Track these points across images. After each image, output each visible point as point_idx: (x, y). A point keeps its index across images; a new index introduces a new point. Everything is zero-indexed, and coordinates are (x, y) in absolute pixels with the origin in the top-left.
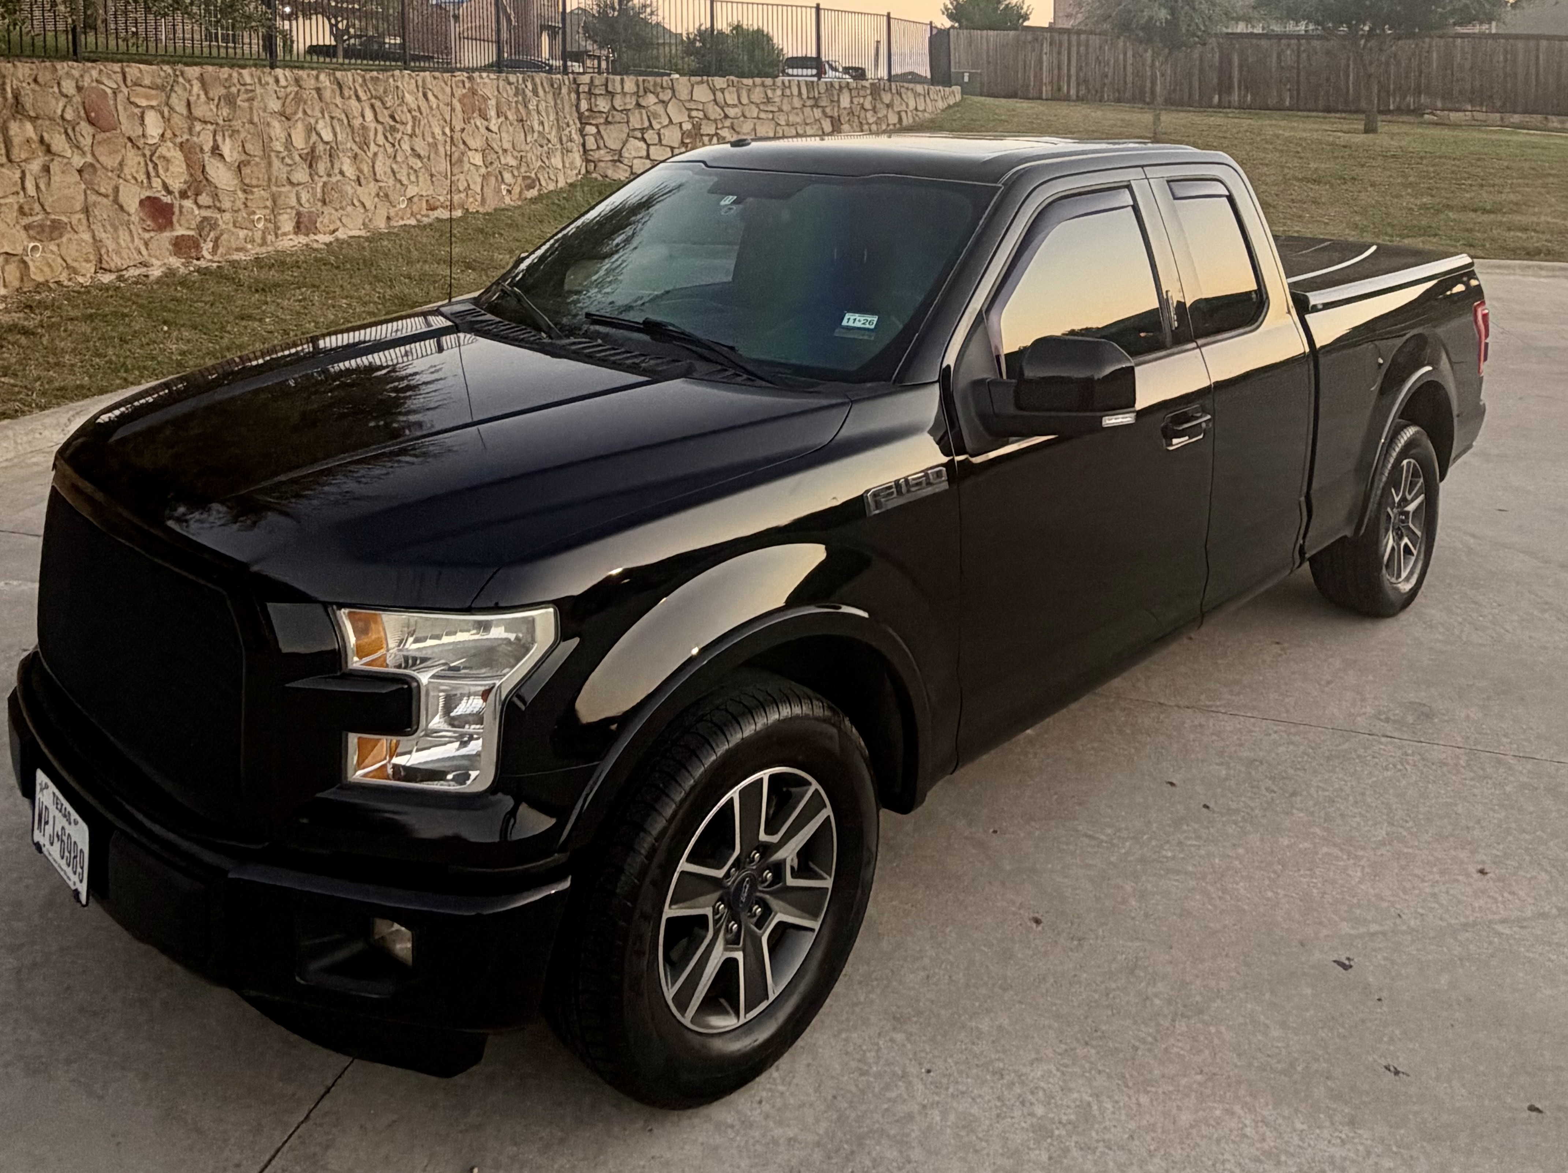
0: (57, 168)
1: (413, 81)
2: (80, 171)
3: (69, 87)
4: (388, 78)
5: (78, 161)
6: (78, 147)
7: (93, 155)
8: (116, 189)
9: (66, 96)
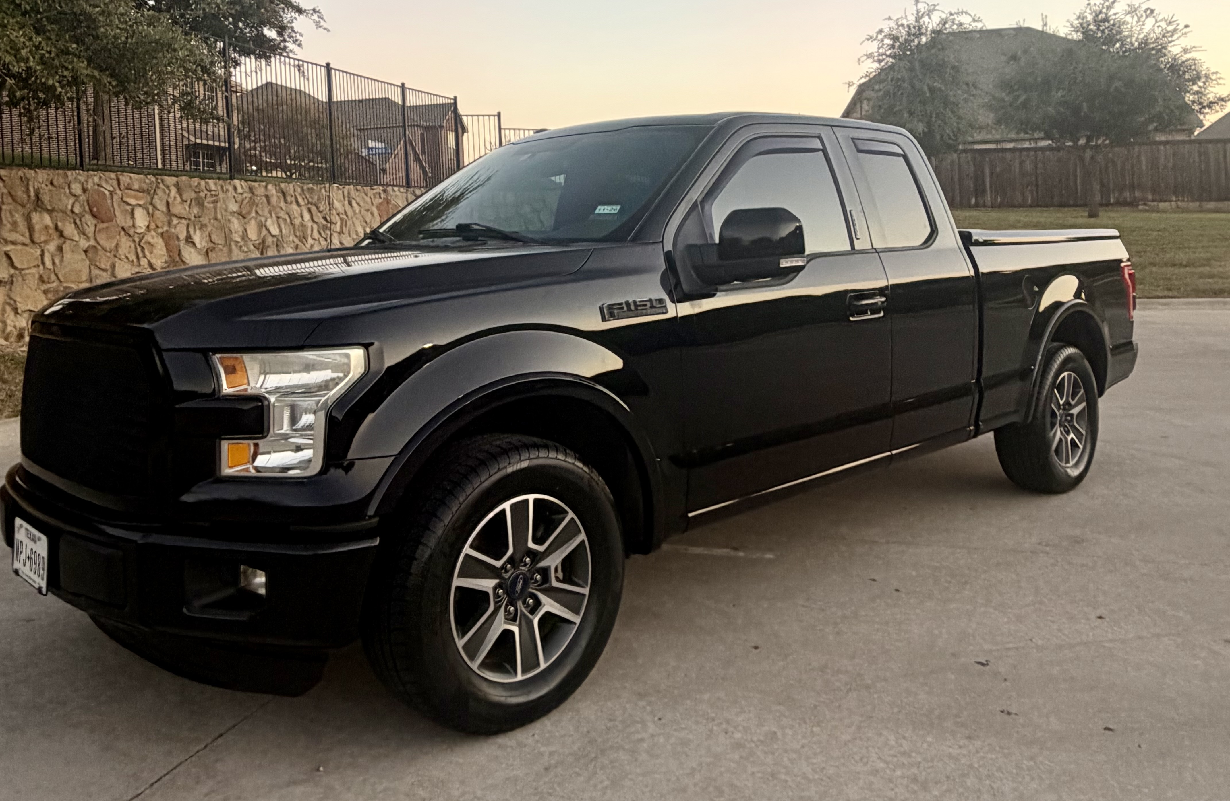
0: (68, 248)
1: (340, 192)
2: (86, 252)
3: (77, 188)
4: (321, 189)
5: (84, 244)
6: (84, 234)
7: (96, 239)
8: (113, 266)
9: (75, 196)
